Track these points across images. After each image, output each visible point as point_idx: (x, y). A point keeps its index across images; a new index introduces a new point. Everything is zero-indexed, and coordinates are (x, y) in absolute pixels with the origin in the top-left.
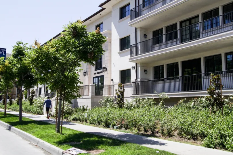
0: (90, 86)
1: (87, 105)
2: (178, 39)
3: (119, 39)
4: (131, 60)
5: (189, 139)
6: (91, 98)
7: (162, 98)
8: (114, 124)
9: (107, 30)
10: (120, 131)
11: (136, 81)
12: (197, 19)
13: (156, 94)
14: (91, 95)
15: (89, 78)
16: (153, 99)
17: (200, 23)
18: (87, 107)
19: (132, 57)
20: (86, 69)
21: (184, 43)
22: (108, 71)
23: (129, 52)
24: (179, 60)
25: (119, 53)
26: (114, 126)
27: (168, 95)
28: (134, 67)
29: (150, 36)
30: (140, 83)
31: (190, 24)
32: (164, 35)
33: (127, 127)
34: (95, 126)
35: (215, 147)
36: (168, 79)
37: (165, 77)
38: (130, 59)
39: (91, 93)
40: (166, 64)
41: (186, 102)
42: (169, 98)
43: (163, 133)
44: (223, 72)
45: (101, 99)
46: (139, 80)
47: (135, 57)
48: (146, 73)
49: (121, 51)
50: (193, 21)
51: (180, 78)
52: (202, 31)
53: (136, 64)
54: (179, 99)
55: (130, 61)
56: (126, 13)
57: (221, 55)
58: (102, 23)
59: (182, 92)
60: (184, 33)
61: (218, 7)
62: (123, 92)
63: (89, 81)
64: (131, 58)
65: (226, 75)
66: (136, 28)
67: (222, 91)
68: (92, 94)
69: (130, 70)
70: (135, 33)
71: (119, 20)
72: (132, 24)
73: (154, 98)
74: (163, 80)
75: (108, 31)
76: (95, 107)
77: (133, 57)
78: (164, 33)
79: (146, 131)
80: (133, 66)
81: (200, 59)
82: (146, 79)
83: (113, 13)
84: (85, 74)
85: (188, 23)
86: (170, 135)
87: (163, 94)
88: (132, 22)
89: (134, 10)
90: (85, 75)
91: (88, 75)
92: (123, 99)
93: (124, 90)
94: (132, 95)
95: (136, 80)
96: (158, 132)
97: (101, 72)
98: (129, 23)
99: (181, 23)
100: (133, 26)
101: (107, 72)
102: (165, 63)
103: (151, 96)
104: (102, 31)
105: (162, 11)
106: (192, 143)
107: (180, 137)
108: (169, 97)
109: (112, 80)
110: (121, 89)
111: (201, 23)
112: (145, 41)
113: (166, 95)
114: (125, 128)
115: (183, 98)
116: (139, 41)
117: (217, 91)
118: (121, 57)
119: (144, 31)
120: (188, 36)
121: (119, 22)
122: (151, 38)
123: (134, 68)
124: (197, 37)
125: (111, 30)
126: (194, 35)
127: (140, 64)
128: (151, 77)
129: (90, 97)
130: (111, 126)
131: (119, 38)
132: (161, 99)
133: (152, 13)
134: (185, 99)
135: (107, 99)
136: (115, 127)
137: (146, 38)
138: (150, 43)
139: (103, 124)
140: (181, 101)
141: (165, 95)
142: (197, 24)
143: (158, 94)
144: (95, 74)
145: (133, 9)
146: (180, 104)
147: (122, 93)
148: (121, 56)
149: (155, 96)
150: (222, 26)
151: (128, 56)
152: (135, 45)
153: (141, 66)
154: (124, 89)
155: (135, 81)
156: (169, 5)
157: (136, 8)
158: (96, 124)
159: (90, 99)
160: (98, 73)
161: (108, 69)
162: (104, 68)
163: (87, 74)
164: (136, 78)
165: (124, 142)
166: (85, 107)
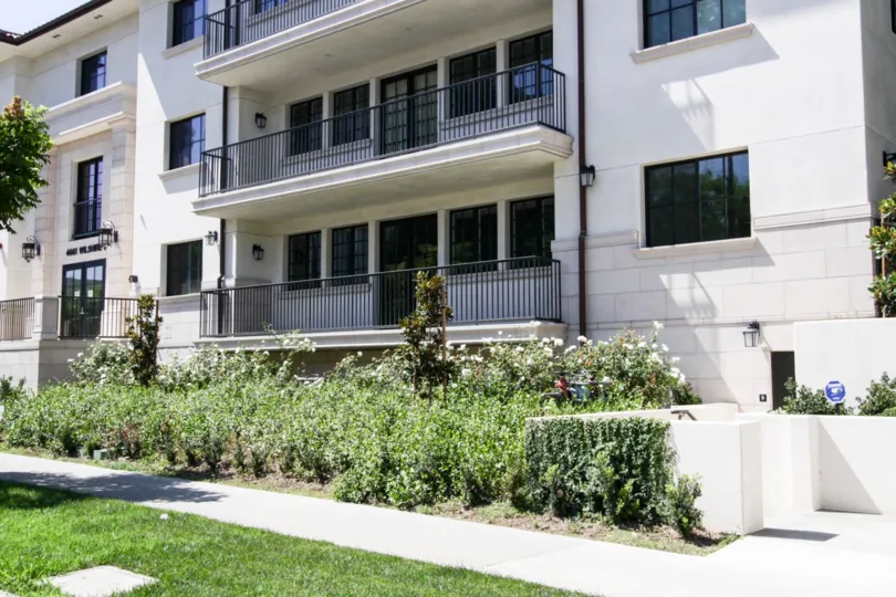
0: (38, 301)
1: (22, 377)
2: (370, 141)
3: (166, 123)
4: (201, 209)
5: (310, 480)
6: (42, 349)
7: (290, 350)
8: (95, 444)
9: (119, 83)
10: (108, 467)
11: (219, 286)
12: (431, 76)
13: (272, 337)
14: (39, 339)
15: (48, 270)
16: (266, 352)
17: (440, 90)
18: (22, 383)
19: (204, 196)
20: (36, 232)
21: (403, 154)
22: (120, 243)
23: (196, 178)
24: (372, 216)
25: (162, 177)
26: (92, 449)
27: (312, 339)
28: (216, 233)
29: (279, 121)
30: (232, 294)
31: (411, 90)
32: (325, 121)
33: (136, 453)
34: (28, 454)
35: (364, 500)
36: (334, 283)
37: (323, 275)
38: (196, 204)
39: (40, 330)
40: (329, 229)
41: (360, 363)
42: (314, 350)
43: (241, 464)
44: (500, 265)
45: (80, 355)
46: (230, 283)
47: (220, 195)
48: (258, 259)
49: (171, 168)
50: (420, 82)
51: (371, 278)
52: (445, 119)
53: (223, 223)
54: (342, 352)
55: (198, 213)
56: (192, 23)
57: (494, 206)
58: (104, 53)
59: (376, 329)
60: (390, 121)
61: (495, 43)
62: (156, 328)
63: (47, 278)
64: (201, 199)
65: (505, 276)
66: (226, 89)
67: (448, 329)
68: (43, 333)
69: (199, 243)
70: (221, 107)
71: (168, 47)
72: (207, 73)
73: (270, 351)
74: (318, 284)
75: (123, 88)
76: (50, 384)
77: (210, 197)
78: (325, 115)
79: (193, 460)
80: (213, 230)
81: (433, 217)
82: (257, 280)
83: (144, 20)
84: (28, 251)
85: (403, 87)
86: (259, 470)
87: (293, 336)
88: (207, 65)
89: (221, 18)
90: (28, 257)
91: (43, 257)
92: (155, 353)
93: (159, 320)
94: (201, 337)
95: (220, 281)
96: (227, 465)
97: (96, 248)
98: (199, 68)
99: (384, 83)
100: (213, 78)
101: (119, 247)
102: (324, 223)
103: (259, 342)
104: (104, 86)
105: (311, 36)
106: (311, 493)
107: (288, 477)
108: (314, 347)
109: (134, 279)
110: (149, 315)
111: (443, 92)
112: (259, 138)
113: (306, 340)
114: (129, 454)
115: (353, 351)
116: (234, 138)
117: (434, 330)
118: (169, 193)
119: (258, 100)
120: (403, 134)
121: (167, 58)
122: (283, 129)
123: (213, 238)
124: (430, 139)
125: (134, 85)
126: (421, 130)
127: (235, 222)
128: (277, 272)
129: (37, 345)
130: (83, 451)
131: (166, 119)
132: (286, 352)
133: (275, 40)
134: (360, 353)
135: (104, 353)
136: (97, 454)
137: (262, 127)
138: (280, 146)
139: (57, 444)
140: (347, 360)
141: (302, 339)
142: (431, 93)
143: (278, 337)
144: (71, 252)
145: (215, 14)
146: (343, 370)
147: (151, 331)
148: (170, 191)
149: (270, 342)
150: (502, 110)
151: (189, 192)
152: (220, 153)
153: (240, 233)
154: (160, 316)
155: (214, 286)
156: (334, 19)
157: (227, 12)
158: (32, 446)
159: (38, 352)
160: (83, 250)
161: (120, 236)
162: (108, 232)
163: (39, 254)
164: (219, 275)
165: (81, 497)
166: (14, 385)
